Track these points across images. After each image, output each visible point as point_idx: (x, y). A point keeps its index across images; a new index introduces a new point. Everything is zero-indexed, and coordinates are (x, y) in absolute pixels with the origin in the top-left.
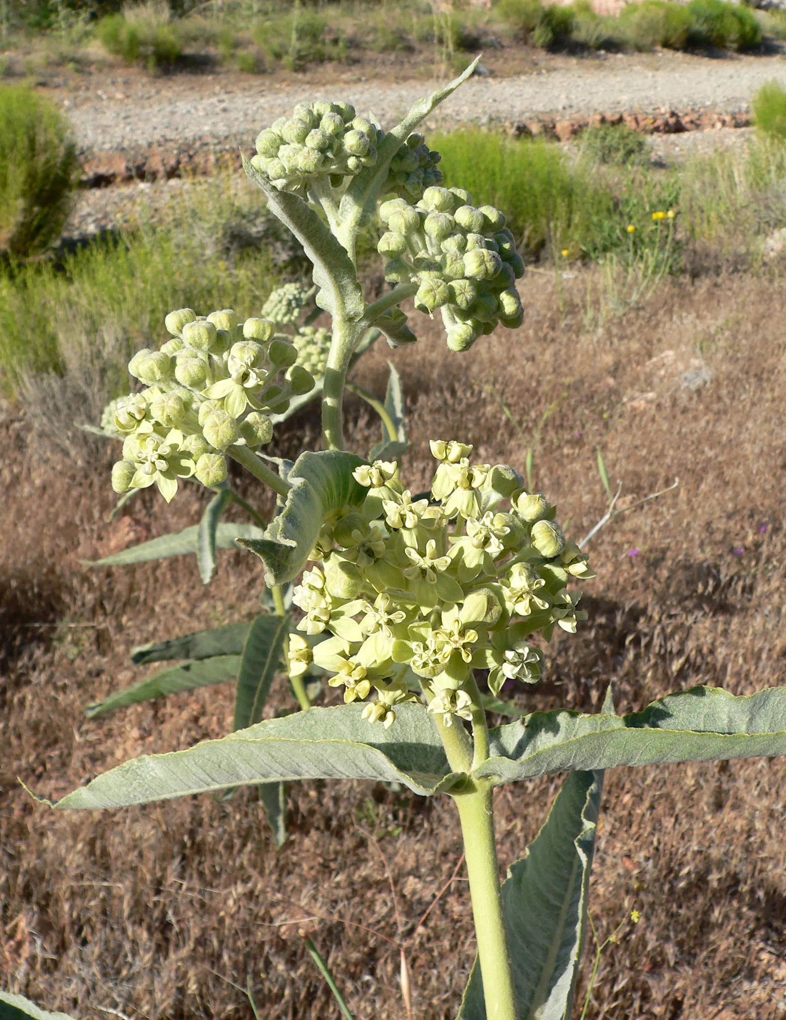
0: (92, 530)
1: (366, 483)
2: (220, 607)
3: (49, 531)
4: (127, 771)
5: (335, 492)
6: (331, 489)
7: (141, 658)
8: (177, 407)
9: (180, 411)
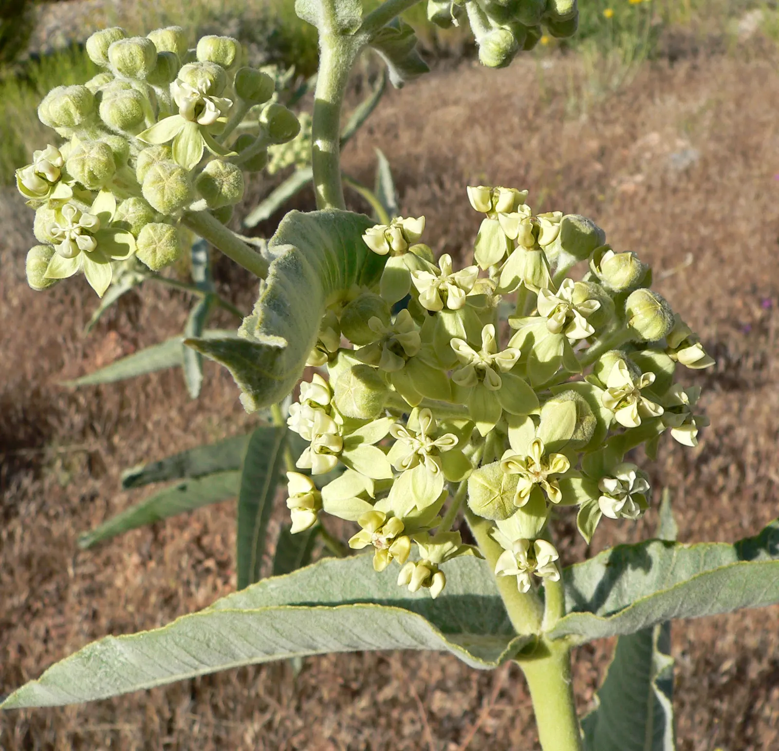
0: (76, 349)
1: (383, 249)
2: (215, 419)
3: (32, 352)
4: (89, 658)
5: (338, 269)
6: (331, 263)
7: (131, 482)
8: (103, 159)
9: (108, 165)
